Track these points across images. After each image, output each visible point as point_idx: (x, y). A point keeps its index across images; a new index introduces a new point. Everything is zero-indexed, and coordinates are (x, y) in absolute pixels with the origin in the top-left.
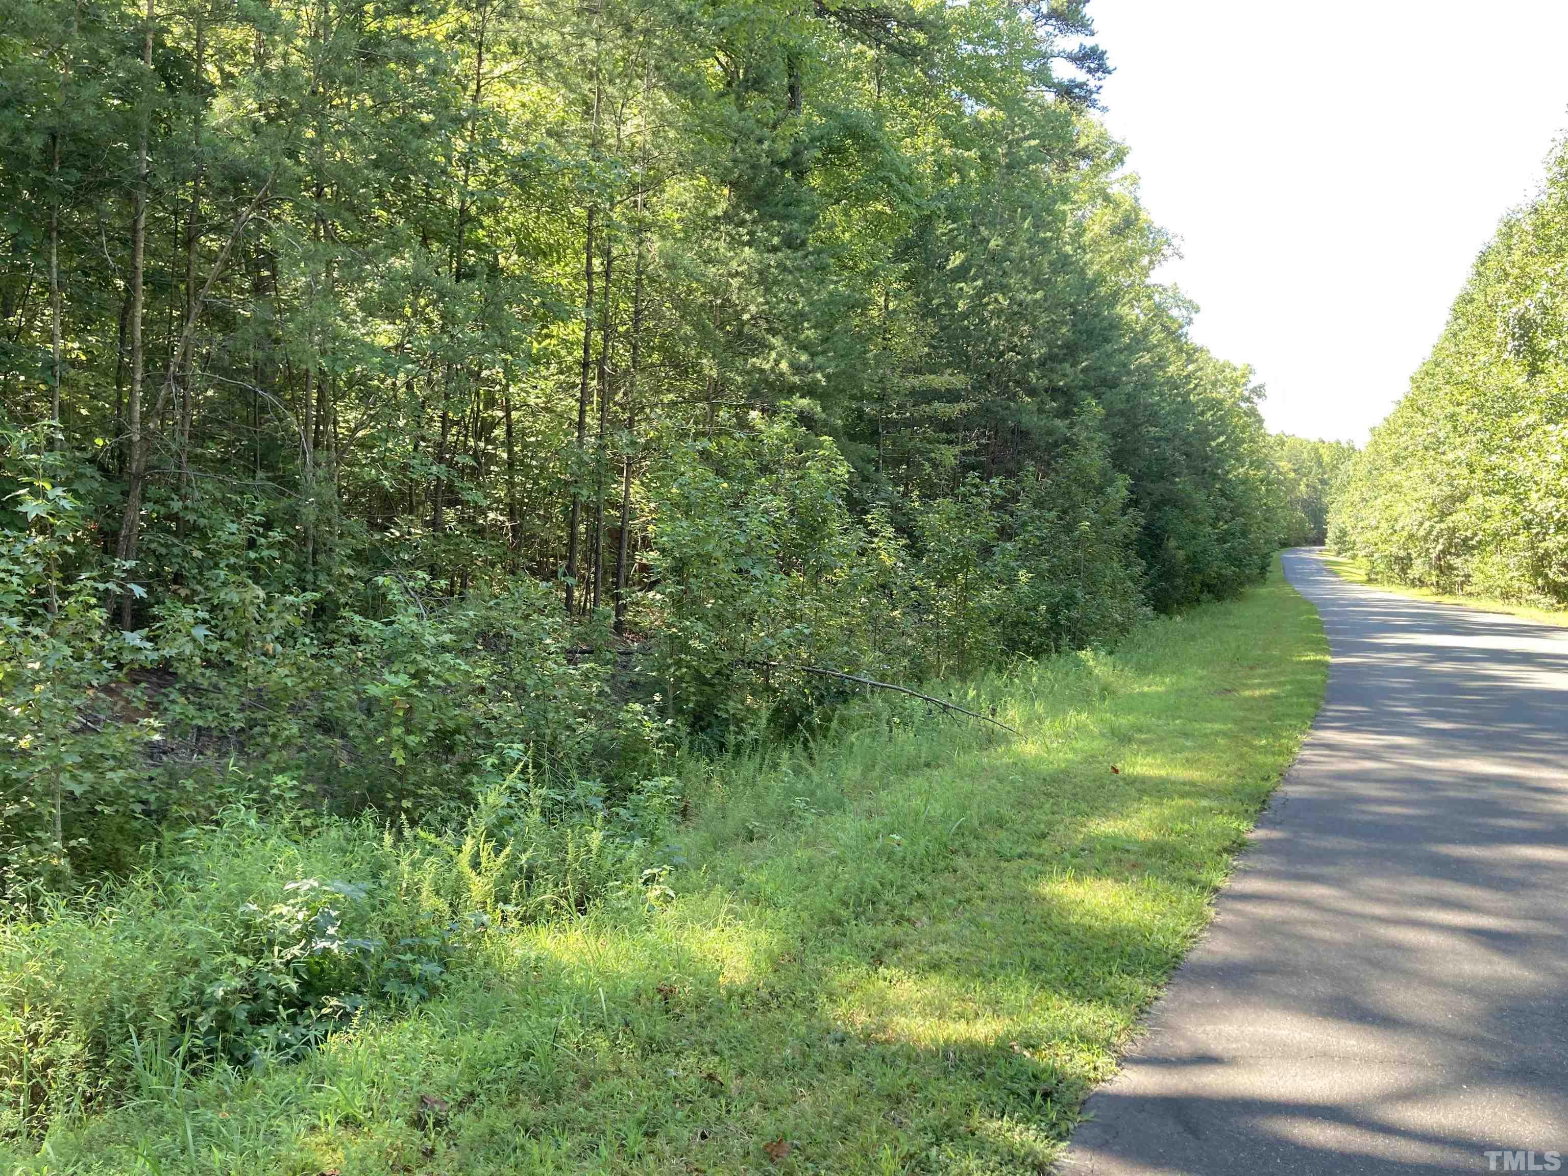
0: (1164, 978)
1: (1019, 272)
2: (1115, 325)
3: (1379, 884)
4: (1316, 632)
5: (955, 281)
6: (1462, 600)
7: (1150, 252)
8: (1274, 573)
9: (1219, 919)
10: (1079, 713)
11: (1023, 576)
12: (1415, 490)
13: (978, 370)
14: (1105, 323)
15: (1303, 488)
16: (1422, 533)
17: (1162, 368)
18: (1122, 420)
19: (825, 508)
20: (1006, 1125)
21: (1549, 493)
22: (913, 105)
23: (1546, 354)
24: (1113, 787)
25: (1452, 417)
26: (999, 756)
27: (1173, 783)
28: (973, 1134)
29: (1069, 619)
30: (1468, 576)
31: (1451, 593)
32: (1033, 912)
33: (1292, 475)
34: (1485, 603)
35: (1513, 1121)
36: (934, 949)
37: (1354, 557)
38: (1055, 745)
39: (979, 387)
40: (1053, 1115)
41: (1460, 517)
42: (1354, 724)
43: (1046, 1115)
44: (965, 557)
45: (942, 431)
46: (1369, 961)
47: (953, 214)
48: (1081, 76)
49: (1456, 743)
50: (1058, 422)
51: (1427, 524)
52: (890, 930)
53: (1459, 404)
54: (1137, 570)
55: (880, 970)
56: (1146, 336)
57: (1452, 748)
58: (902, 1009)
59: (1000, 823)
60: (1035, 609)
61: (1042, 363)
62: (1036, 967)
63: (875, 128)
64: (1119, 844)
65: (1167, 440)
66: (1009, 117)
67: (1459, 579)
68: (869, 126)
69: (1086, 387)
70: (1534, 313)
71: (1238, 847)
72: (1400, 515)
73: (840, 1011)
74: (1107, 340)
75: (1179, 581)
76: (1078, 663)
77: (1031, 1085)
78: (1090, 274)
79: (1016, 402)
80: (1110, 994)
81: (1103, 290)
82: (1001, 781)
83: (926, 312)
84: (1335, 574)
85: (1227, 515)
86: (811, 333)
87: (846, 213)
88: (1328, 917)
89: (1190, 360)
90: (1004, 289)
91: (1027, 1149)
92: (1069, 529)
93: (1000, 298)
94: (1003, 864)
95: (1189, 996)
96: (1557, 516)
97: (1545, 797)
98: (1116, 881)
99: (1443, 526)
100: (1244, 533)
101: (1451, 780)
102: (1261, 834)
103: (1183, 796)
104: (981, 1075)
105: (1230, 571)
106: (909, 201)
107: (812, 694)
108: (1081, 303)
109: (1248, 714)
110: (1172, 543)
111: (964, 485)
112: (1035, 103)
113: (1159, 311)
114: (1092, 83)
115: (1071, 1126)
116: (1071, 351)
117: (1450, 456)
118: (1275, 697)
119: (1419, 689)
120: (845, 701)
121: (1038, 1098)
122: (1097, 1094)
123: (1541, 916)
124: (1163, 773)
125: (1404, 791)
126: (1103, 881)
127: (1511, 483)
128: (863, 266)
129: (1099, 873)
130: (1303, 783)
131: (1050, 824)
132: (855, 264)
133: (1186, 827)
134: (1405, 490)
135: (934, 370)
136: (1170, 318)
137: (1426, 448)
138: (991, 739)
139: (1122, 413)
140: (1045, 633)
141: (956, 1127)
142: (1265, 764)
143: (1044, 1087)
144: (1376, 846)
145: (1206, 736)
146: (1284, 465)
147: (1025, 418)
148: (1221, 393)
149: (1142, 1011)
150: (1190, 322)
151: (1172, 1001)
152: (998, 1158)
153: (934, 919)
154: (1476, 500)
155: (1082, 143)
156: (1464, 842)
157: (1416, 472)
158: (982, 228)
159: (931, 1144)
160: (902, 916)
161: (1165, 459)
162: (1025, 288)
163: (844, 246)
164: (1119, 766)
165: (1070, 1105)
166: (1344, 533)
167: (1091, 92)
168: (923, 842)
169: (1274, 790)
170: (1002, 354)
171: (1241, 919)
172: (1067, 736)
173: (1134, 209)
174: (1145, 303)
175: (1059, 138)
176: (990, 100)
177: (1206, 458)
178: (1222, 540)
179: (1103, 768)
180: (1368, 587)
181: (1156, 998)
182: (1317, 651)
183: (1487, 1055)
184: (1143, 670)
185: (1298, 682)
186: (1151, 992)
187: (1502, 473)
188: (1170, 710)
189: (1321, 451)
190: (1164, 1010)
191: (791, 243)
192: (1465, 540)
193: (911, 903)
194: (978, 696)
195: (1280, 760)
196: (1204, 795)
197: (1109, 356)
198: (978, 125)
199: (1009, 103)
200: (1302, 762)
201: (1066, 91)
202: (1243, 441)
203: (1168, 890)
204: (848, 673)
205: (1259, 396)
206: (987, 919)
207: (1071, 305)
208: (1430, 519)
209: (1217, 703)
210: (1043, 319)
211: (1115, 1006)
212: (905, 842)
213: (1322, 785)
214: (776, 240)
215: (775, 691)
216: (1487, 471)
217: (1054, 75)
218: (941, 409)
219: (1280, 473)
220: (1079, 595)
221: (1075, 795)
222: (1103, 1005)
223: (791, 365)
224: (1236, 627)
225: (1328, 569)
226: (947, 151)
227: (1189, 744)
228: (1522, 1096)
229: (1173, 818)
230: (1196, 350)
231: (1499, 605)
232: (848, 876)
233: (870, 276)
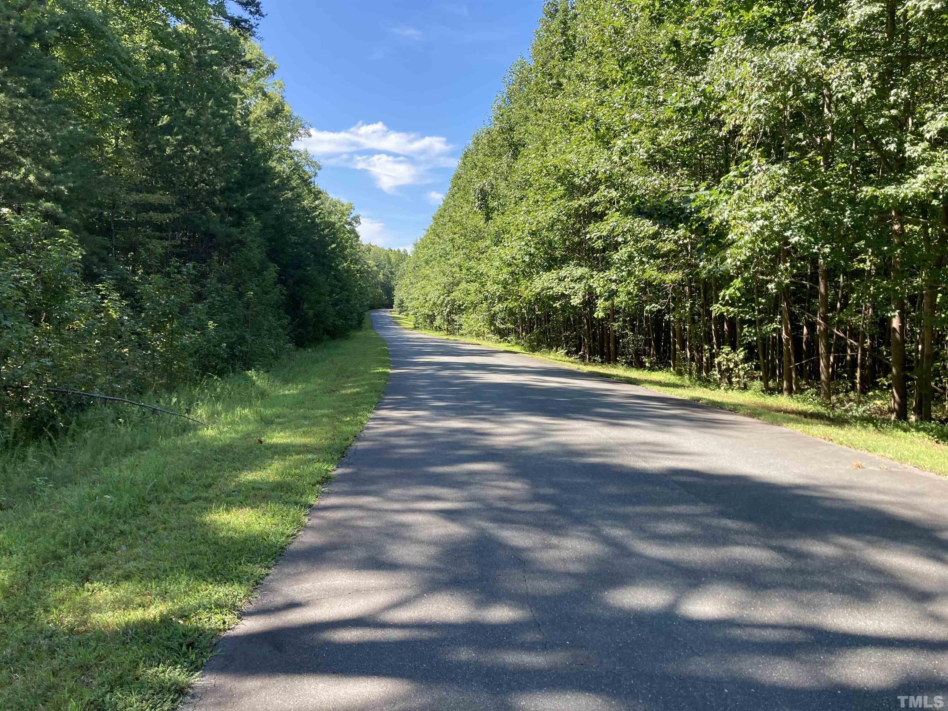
0: (273, 562)
1: (206, 133)
2: (269, 173)
3: (397, 492)
4: (385, 356)
5: (164, 134)
6: (458, 338)
7: (291, 131)
8: (367, 323)
9: (310, 523)
10: (244, 409)
11: (211, 324)
12: (436, 279)
13: (181, 192)
14: (262, 171)
15: (381, 276)
16: (439, 302)
17: (299, 202)
18: (273, 231)
19: (64, 279)
20: (161, 669)
21: (494, 282)
22: (133, 13)
23: (493, 209)
24: (258, 452)
25: (452, 240)
26: (190, 439)
27: (293, 446)
28: (137, 679)
29: (241, 351)
30: (461, 325)
31: (454, 334)
32: (197, 533)
33: (375, 268)
34: (468, 339)
35: (446, 609)
36: (126, 566)
37: (407, 315)
38: (226, 429)
39: (182, 204)
40: (193, 657)
41: (456, 294)
42: (397, 406)
43: (188, 657)
44: (170, 313)
45: (157, 231)
46: (387, 535)
47: (160, 90)
48: (246, 15)
49: (446, 413)
50: (233, 230)
51: (442, 297)
52: (98, 557)
53: (455, 234)
54: (286, 322)
55: (86, 585)
56: (289, 181)
57: (444, 415)
58: (99, 609)
59: (183, 480)
60: (219, 345)
61: (222, 191)
62: (194, 567)
63: (102, 23)
64: (256, 486)
65: (302, 245)
66: (199, 33)
67: (457, 327)
68: (97, 22)
69: (250, 209)
70: (487, 188)
71: (326, 480)
72: (429, 292)
73: (52, 617)
74: (263, 181)
75: (310, 328)
76: (247, 379)
77: (181, 641)
78: (253, 140)
79: (206, 215)
80: (239, 577)
81: (260, 151)
82: (188, 454)
83: (143, 152)
84: (398, 324)
85: (338, 290)
86: (55, 158)
87: (82, 78)
88: (370, 513)
89: (316, 198)
90: (198, 143)
91: (173, 681)
92: (241, 295)
93: (194, 148)
94: (181, 506)
95: (286, 570)
96: (498, 294)
97: (482, 437)
98: (252, 508)
99: (449, 298)
100: (348, 301)
101: (441, 432)
102: (340, 471)
103: (298, 454)
104: (149, 641)
105: (340, 322)
106: (129, 78)
107: (57, 407)
108: (247, 157)
109: (342, 404)
110: (306, 306)
111: (169, 266)
112: (216, 27)
113: (297, 167)
114: (253, 22)
115: (205, 661)
116: (241, 186)
117: (452, 261)
118: (358, 393)
119: (432, 385)
120: (82, 410)
121: (184, 648)
122: (224, 638)
123: (472, 499)
124: (289, 441)
125: (417, 440)
126: (244, 510)
127: (479, 276)
128: (97, 117)
129: (241, 505)
130: (367, 440)
131: (215, 479)
132: (91, 115)
133: (298, 471)
134: (431, 279)
135: (151, 190)
136: (304, 171)
137: (441, 256)
138: (185, 428)
139: (273, 226)
140: (227, 361)
141: (126, 678)
142: (347, 431)
143: (189, 640)
144: (399, 471)
145: (316, 417)
146: (371, 263)
147: (212, 226)
148: (333, 219)
149: (257, 584)
150: (316, 175)
151: (276, 574)
152: (151, 691)
153: (130, 546)
154: (463, 285)
155: (248, 57)
156: (443, 464)
157: (437, 269)
158: (181, 102)
159: (106, 693)
160: (108, 548)
161: (302, 256)
162: (210, 143)
163: (81, 101)
164: (263, 439)
165: (205, 648)
166: (402, 302)
167: (252, 27)
168: (126, 497)
169: (350, 445)
170: (196, 184)
171: (322, 521)
172: (233, 423)
173: (281, 103)
174: (289, 161)
175: (232, 53)
176: (185, 19)
177: (324, 257)
178: (335, 304)
179: (253, 441)
180: (414, 331)
181: (267, 575)
182: (384, 367)
183: (438, 576)
184: (286, 381)
185: (372, 384)
186: (264, 572)
187: (475, 271)
188: (298, 402)
189: (391, 255)
190: (272, 581)
191: (34, 92)
192: (459, 306)
193: (114, 539)
194: (179, 401)
195: (355, 428)
196: (310, 452)
197: (266, 191)
198: (178, 35)
199: (198, 23)
200: (368, 428)
201: (236, 23)
202: (346, 247)
203: (282, 509)
204: (85, 391)
205: (357, 222)
206: (167, 542)
207: (241, 158)
208: (443, 294)
209: (326, 398)
210: (223, 164)
211: (241, 583)
212: (114, 500)
213: (377, 440)
214: (22, 90)
215: (27, 405)
216: (468, 270)
217: (228, 11)
218: (155, 216)
219: (369, 267)
220: (247, 336)
221: (234, 459)
222: (233, 584)
223: (37, 178)
224: (343, 354)
225: (394, 322)
226: (157, 48)
227: (306, 423)
228: (452, 595)
229: (290, 467)
230: (320, 192)
231: (475, 341)
232: (69, 526)
233: (103, 124)
